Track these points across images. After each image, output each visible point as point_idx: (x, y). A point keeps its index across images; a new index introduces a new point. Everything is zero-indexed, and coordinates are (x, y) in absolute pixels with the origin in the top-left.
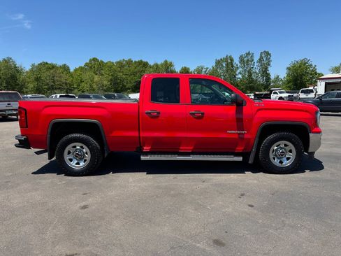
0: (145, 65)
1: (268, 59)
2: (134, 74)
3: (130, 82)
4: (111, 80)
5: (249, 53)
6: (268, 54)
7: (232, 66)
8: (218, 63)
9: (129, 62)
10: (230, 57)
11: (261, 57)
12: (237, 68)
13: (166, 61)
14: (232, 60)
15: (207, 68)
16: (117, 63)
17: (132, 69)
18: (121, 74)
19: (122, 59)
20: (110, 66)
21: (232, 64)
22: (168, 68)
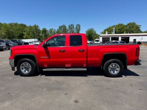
0: (25, 26)
1: (79, 28)
2: (19, 30)
3: (17, 34)
4: (6, 32)
5: (72, 25)
6: (79, 26)
7: (66, 29)
8: (60, 27)
9: (16, 24)
10: (65, 25)
11: (76, 27)
12: (68, 30)
13: (35, 25)
14: (65, 27)
15: (55, 29)
16: (9, 24)
17: (18, 27)
18: (12, 30)
19: (12, 23)
20: (5, 25)
21: (65, 29)
22: (36, 28)
